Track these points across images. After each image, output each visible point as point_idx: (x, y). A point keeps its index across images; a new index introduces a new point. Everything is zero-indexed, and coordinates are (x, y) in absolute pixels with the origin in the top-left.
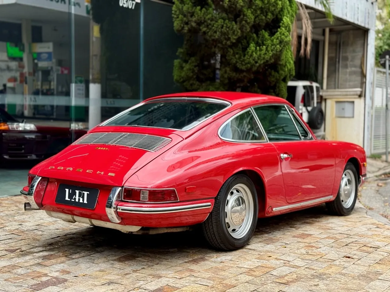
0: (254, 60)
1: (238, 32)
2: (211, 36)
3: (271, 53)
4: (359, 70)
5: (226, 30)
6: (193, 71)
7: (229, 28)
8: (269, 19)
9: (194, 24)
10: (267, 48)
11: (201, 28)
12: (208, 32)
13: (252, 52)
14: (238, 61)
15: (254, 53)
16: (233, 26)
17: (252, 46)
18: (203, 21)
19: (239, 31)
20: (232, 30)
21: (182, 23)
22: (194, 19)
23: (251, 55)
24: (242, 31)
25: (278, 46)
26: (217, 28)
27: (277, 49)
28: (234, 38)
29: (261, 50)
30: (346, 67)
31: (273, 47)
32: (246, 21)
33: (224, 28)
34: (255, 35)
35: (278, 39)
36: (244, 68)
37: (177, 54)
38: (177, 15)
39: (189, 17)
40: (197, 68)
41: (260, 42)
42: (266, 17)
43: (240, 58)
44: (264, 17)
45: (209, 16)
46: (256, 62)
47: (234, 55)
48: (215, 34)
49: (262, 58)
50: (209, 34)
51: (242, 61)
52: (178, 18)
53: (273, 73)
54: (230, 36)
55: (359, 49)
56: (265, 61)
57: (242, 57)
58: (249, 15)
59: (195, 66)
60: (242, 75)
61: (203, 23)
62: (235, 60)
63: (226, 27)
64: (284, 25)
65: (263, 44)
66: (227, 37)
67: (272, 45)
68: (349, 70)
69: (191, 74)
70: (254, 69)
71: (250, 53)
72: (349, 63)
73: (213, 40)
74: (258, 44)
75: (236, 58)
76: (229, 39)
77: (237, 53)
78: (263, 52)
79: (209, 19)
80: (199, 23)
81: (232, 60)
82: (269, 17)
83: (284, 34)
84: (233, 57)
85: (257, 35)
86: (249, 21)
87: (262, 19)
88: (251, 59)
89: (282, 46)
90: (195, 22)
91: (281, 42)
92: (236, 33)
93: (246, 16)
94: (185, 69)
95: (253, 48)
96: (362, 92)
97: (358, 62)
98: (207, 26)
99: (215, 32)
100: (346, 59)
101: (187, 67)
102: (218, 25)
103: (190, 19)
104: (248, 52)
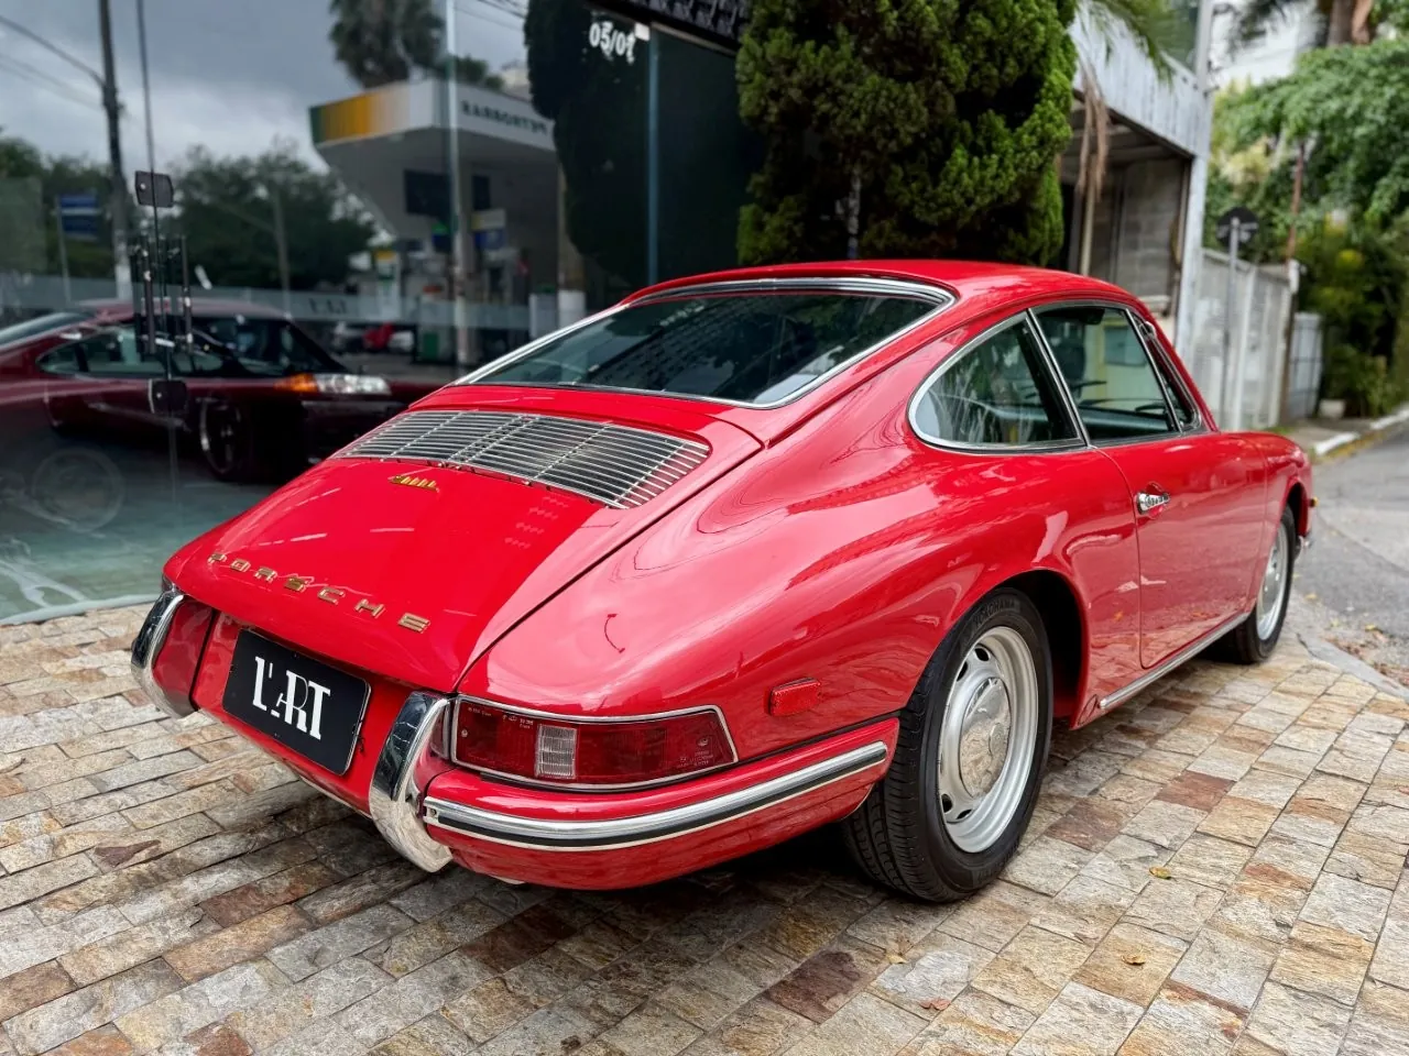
0: (963, 194)
1: (919, 112)
2: (841, 128)
3: (1015, 174)
4: (1164, 253)
5: (887, 106)
6: (790, 235)
7: (895, 100)
8: (1008, 75)
9: (795, 94)
10: (1001, 161)
11: (816, 103)
12: (835, 116)
13: (960, 172)
14: (917, 199)
15: (965, 175)
16: (907, 94)
17: (960, 156)
18: (821, 84)
19: (925, 110)
20: (902, 107)
21: (762, 96)
22: (796, 78)
23: (957, 182)
24: (931, 112)
25: (1034, 153)
26: (861, 101)
27: (1031, 163)
28: (906, 132)
29: (983, 166)
30: (1134, 246)
31: (1019, 156)
32: (945, 80)
33: (882, 100)
34: (966, 125)
35: (1033, 133)
36: (932, 219)
37: (749, 189)
38: (747, 75)
39: (783, 77)
40: (801, 224)
41: (981, 142)
42: (1001, 70)
43: (923, 191)
44: (995, 72)
45: (841, 67)
46: (970, 202)
47: (906, 181)
48: (855, 122)
49: (986, 189)
50: (839, 120)
51: (928, 200)
52: (750, 81)
53: (1011, 234)
54: (897, 125)
55: (1166, 204)
56: (995, 196)
57: (930, 188)
58: (955, 63)
59: (796, 221)
60: (926, 241)
61: (822, 90)
62: (909, 196)
63: (888, 98)
64: (1051, 94)
65: (990, 150)
66: (888, 128)
67: (1017, 151)
68: (1140, 254)
69: (785, 243)
70: (964, 220)
71: (953, 175)
72: (1141, 238)
73: (849, 139)
74: (974, 150)
75: (911, 192)
76: (894, 134)
77: (915, 178)
78: (992, 170)
79: (838, 76)
80: (811, 90)
81: (901, 197)
82: (1009, 70)
83: (1051, 120)
84: (904, 190)
85: (974, 124)
86: (953, 79)
87: (989, 77)
88: (955, 192)
89: (1045, 153)
90: (800, 86)
91: (1042, 142)
92: (914, 115)
93: (947, 65)
94: (768, 228)
95: (962, 161)
96: (1169, 304)
97: (1163, 235)
98: (833, 98)
99: (856, 114)
100: (1135, 228)
101: (773, 222)
102: (865, 94)
103: (785, 79)
104: (948, 172)
